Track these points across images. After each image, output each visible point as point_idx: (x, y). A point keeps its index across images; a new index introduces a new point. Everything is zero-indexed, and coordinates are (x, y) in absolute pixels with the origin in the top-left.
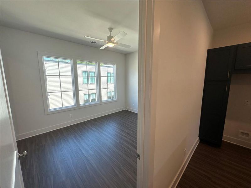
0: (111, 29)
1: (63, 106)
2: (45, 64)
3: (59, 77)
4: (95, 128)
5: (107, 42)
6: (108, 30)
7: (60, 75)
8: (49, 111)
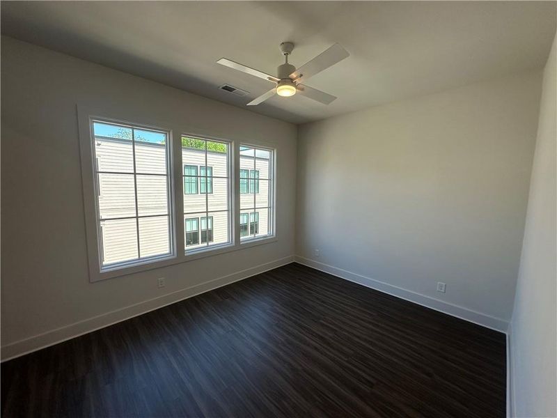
0: (289, 46)
1: (141, 257)
2: (96, 146)
3: (133, 176)
4: (226, 318)
5: (279, 82)
6: (280, 48)
7: (137, 172)
8: (101, 272)
